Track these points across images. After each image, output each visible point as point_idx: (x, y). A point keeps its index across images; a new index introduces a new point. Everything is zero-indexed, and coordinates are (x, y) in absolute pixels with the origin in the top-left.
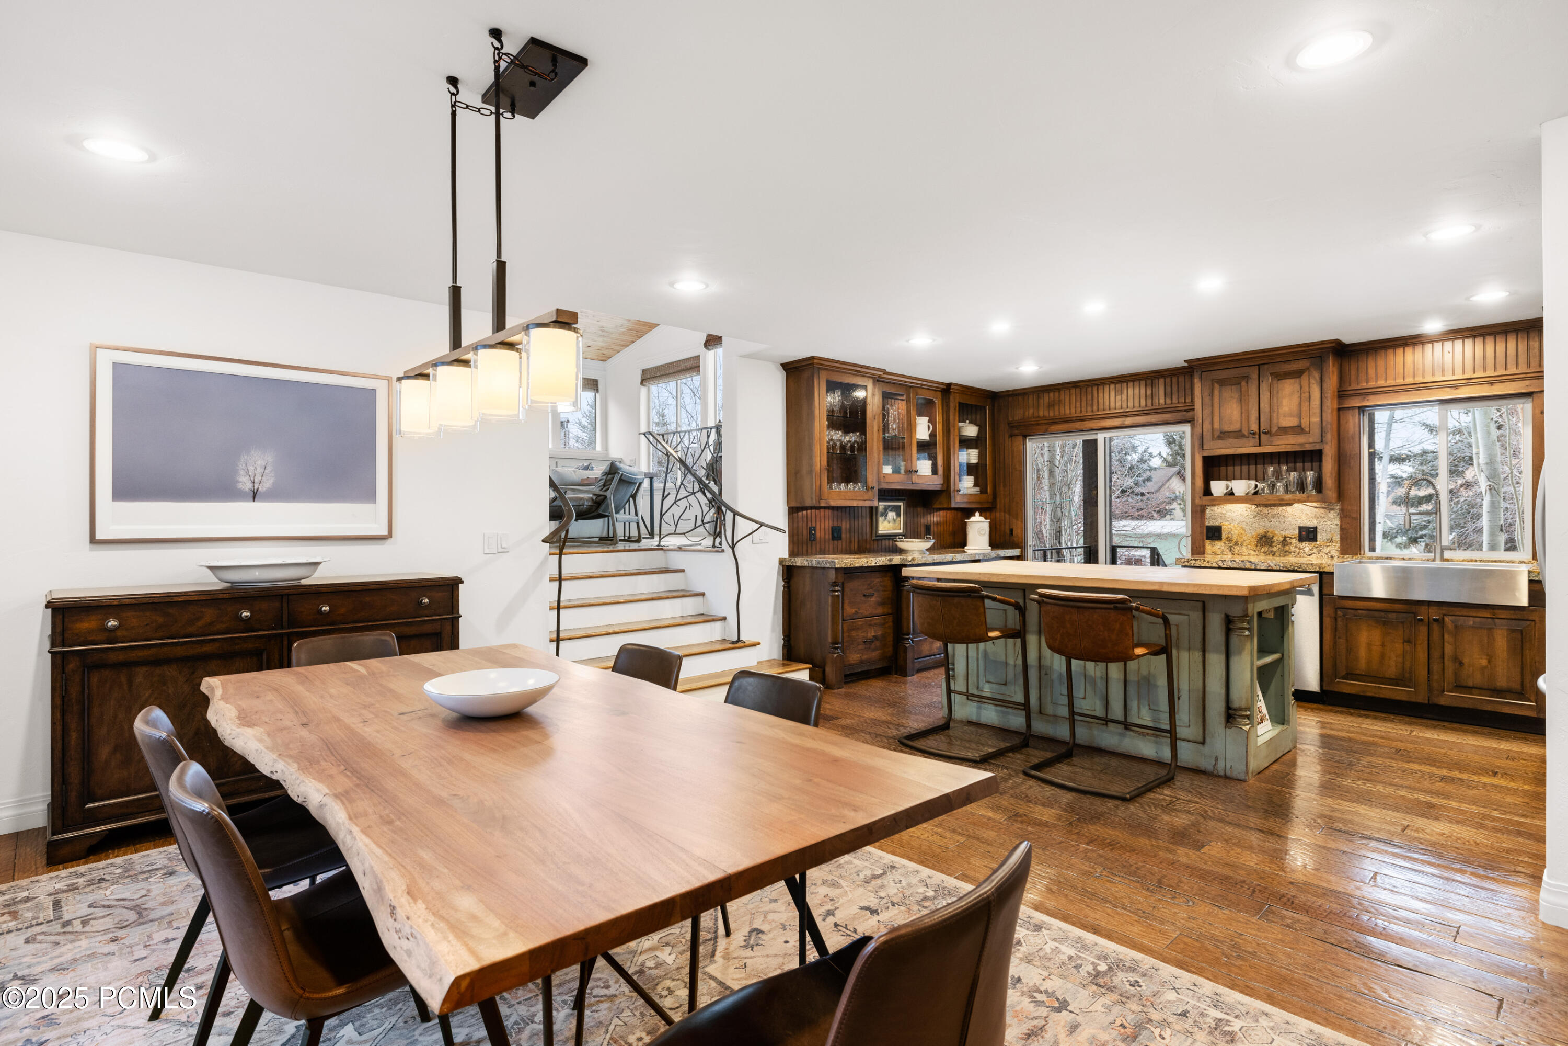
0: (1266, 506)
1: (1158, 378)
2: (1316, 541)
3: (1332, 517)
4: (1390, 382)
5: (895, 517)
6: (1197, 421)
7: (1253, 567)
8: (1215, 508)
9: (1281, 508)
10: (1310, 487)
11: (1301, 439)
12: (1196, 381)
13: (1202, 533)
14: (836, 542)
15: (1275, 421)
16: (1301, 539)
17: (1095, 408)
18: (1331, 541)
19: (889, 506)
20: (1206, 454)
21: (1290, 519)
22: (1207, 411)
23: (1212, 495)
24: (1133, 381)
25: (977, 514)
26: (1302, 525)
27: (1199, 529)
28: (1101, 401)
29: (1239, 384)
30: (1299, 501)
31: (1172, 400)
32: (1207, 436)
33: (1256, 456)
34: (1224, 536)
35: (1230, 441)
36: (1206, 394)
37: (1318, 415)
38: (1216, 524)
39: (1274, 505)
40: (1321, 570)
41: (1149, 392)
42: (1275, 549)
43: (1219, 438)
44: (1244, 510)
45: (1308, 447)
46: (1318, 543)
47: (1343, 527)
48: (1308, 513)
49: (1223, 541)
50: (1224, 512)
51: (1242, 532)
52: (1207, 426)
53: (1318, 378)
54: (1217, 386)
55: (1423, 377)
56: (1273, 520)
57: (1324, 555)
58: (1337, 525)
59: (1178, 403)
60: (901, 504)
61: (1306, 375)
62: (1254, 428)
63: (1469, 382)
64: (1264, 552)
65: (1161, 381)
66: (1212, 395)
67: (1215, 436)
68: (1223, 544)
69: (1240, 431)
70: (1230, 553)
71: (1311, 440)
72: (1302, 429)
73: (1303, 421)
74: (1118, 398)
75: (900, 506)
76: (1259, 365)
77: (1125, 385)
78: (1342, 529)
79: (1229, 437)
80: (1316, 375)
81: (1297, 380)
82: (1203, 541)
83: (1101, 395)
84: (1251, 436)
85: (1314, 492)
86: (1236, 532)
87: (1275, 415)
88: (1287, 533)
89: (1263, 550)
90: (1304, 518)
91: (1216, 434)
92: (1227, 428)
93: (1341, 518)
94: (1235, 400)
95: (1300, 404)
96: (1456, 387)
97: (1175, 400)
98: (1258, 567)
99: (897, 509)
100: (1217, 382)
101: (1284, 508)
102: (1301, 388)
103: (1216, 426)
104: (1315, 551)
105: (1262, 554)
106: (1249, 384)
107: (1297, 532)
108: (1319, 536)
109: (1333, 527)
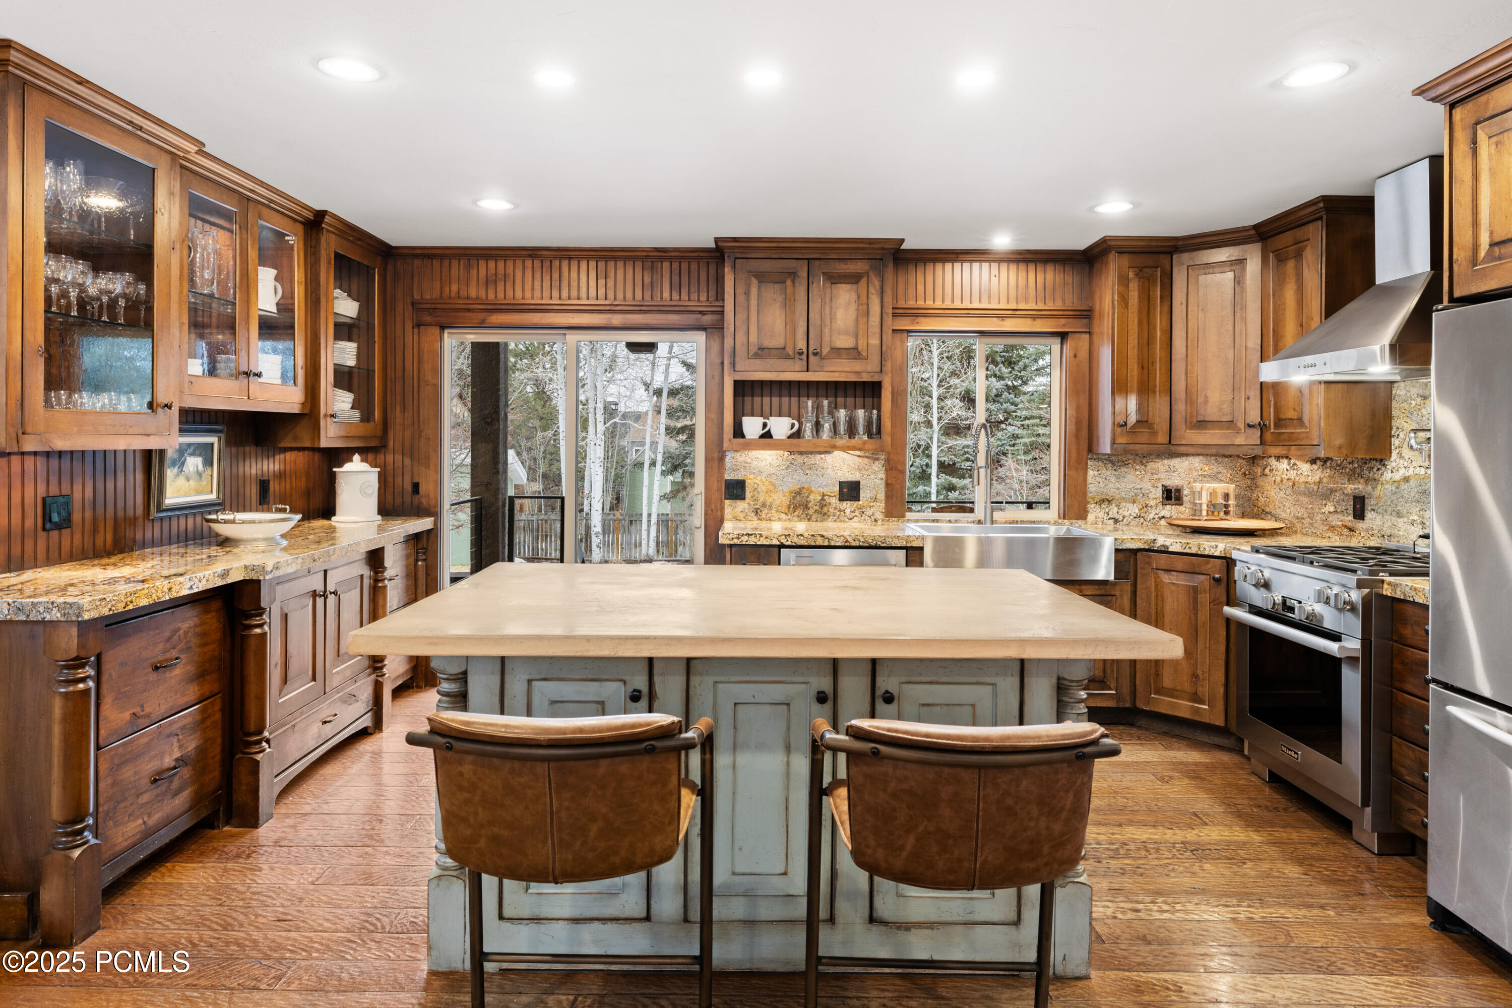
0: (801, 453)
1: (662, 259)
2: (859, 500)
3: (877, 469)
4: (938, 304)
5: (201, 467)
6: (728, 329)
7: (826, 544)
8: (737, 455)
9: (818, 457)
10: (861, 429)
11: (858, 366)
12: (727, 270)
13: (719, 490)
14: (55, 534)
15: (826, 339)
16: (841, 499)
17: (565, 294)
18: (875, 499)
19: (189, 445)
20: (739, 377)
21: (829, 471)
22: (741, 316)
23: (743, 436)
24: (625, 259)
25: (356, 457)
26: (842, 480)
27: (716, 484)
28: (574, 284)
29: (784, 282)
30: (844, 449)
31: (680, 295)
32: (741, 351)
33: (799, 383)
34: (748, 494)
35: (771, 361)
36: (740, 290)
37: (878, 336)
38: (739, 477)
39: (811, 453)
40: (909, 545)
41: (648, 280)
42: (811, 512)
43: (756, 356)
44: (775, 458)
45: (865, 378)
46: (860, 503)
47: (889, 482)
48: (850, 463)
49: (747, 500)
50: (749, 460)
51: (771, 488)
52: (741, 337)
53: (878, 287)
54: (754, 281)
55: (971, 303)
56: (808, 472)
57: (867, 518)
58: (882, 479)
59: (689, 300)
60: (213, 439)
61: (864, 280)
62: (801, 345)
63: (1014, 313)
64: (798, 516)
65: (666, 265)
66: (747, 294)
67: (751, 353)
68: (746, 506)
69: (784, 348)
70: (756, 518)
71: (869, 369)
72: (859, 353)
73: (860, 342)
74: (602, 282)
75: (212, 444)
76: (808, 259)
77: (611, 264)
78: (887, 485)
79: (769, 356)
80: (876, 282)
81: (855, 286)
82: (722, 502)
83: (574, 275)
84: (797, 356)
85: (865, 438)
86: (764, 488)
87: (827, 331)
88: (826, 490)
89: (797, 513)
90: (845, 469)
91: (753, 349)
92: (767, 343)
93: (886, 470)
94: (778, 305)
95: (857, 320)
96: (1002, 318)
97: (685, 296)
98: (832, 543)
99: (205, 451)
100: (756, 277)
101: (823, 456)
102: (859, 297)
103: (753, 338)
104: (857, 513)
105: (796, 519)
106: (797, 284)
107: (837, 488)
108: (862, 495)
109: (878, 481)
